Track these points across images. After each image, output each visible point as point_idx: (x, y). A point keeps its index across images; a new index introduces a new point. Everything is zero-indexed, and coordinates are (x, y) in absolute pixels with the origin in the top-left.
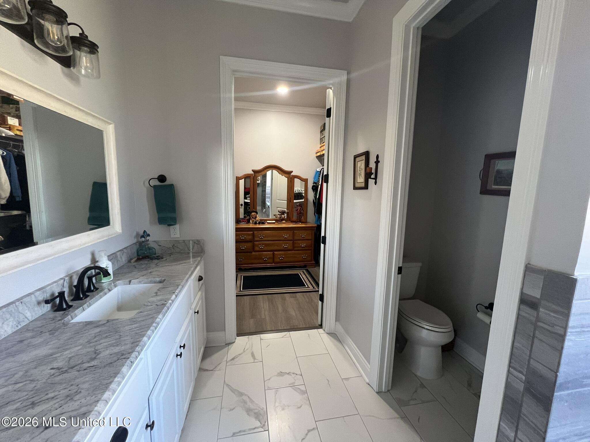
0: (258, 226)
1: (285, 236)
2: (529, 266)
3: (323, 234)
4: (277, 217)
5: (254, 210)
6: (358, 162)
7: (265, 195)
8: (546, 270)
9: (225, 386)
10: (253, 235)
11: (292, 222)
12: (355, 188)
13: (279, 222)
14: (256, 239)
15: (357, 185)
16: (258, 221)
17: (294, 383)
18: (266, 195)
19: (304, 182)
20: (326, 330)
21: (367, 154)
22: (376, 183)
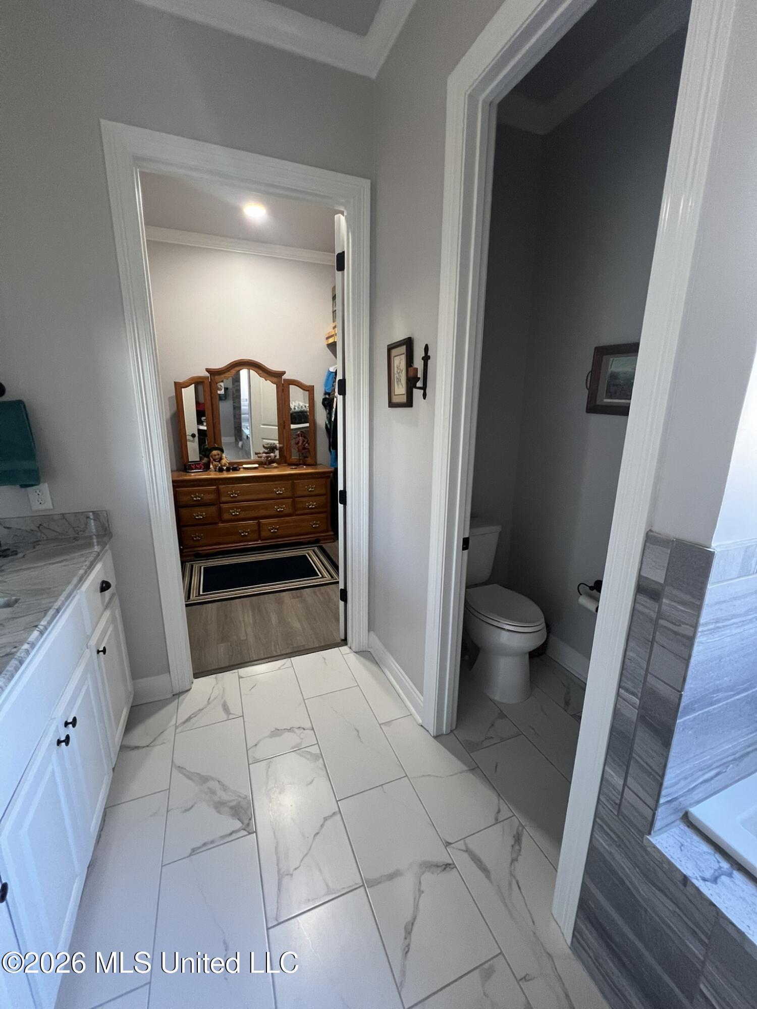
0: (225, 475)
1: (278, 491)
2: (651, 534)
3: (340, 487)
4: (261, 457)
5: (216, 446)
6: (395, 358)
7: (240, 415)
8: (673, 540)
9: (173, 769)
10: (218, 491)
11: (291, 464)
12: (392, 405)
13: (265, 466)
14: (223, 499)
15: (395, 400)
16: (225, 466)
17: (300, 744)
18: (242, 416)
19: (308, 392)
20: (354, 647)
21: (408, 343)
22: (425, 396)
